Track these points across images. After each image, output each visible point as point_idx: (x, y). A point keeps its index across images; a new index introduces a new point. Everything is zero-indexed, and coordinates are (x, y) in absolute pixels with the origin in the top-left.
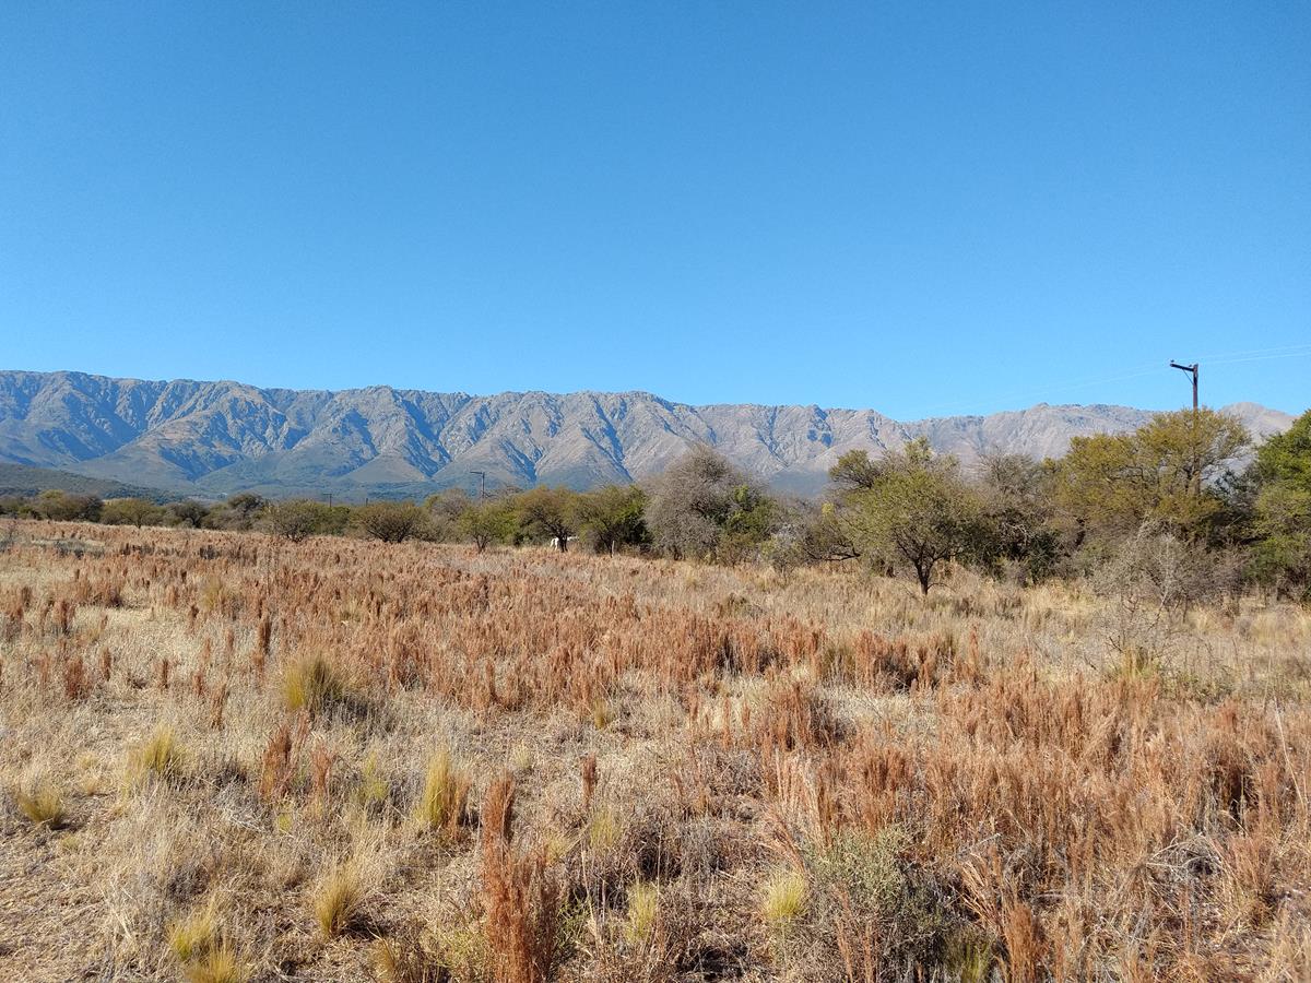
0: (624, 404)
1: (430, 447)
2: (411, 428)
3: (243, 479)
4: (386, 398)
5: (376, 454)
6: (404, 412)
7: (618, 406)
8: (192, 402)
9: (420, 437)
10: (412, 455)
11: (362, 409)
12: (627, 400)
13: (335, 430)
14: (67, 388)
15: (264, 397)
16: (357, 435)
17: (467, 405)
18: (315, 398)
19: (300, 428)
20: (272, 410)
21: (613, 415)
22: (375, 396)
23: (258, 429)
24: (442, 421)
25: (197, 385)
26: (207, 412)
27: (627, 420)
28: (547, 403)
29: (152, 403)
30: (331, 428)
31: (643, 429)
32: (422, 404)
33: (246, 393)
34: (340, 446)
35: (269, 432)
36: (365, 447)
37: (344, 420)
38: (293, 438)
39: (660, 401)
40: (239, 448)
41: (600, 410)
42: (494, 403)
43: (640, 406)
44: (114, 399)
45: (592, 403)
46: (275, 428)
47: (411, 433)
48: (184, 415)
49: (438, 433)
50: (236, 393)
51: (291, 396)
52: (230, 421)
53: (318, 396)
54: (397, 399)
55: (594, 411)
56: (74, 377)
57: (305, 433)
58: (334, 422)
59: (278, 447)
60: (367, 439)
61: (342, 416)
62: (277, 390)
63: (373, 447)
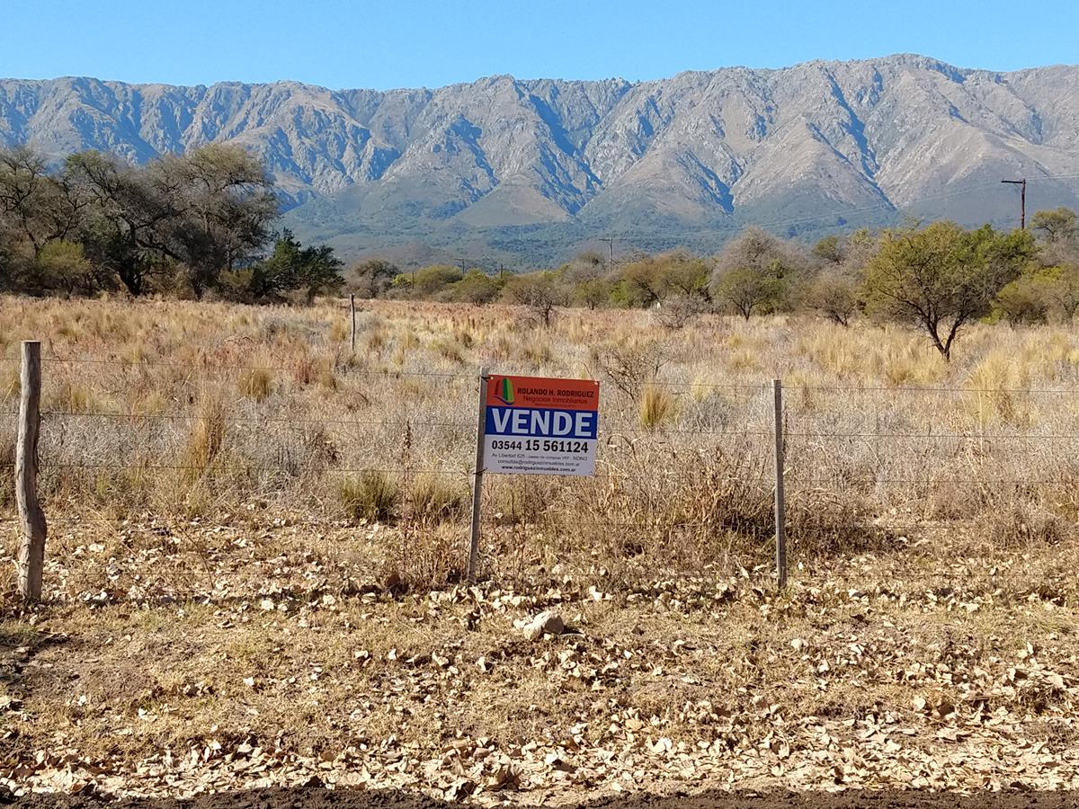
0: (878, 78)
1: (572, 167)
2: (543, 139)
3: (317, 226)
4: (507, 94)
5: (495, 182)
6: (532, 115)
7: (869, 81)
8: (241, 116)
9: (558, 153)
10: (546, 181)
11: (473, 115)
12: (884, 70)
13: (437, 149)
14: (75, 101)
15: (339, 103)
16: (468, 155)
17: (626, 97)
18: (407, 101)
19: (389, 147)
20: (350, 122)
21: (860, 97)
22: (490, 91)
23: (333, 150)
24: (588, 125)
25: (247, 88)
26: (263, 130)
27: (884, 104)
28: (751, 85)
29: (187, 119)
30: (431, 145)
31: (912, 118)
32: (559, 100)
33: (314, 97)
34: (445, 172)
35: (349, 153)
36: (480, 172)
37: (448, 132)
38: (382, 162)
39: (940, 68)
40: (308, 180)
41: (837, 92)
42: (667, 92)
43: (906, 78)
44: (137, 116)
45: (823, 81)
46: (356, 150)
47: (544, 146)
48: (232, 134)
49: (584, 147)
50: (300, 98)
51: (375, 100)
52: (294, 141)
53: (412, 98)
54: (521, 95)
55: (828, 95)
56: (81, 84)
57: (395, 155)
58: (436, 135)
59: (360, 176)
60: (481, 159)
61: (446, 125)
62: (355, 92)
63: (490, 172)
